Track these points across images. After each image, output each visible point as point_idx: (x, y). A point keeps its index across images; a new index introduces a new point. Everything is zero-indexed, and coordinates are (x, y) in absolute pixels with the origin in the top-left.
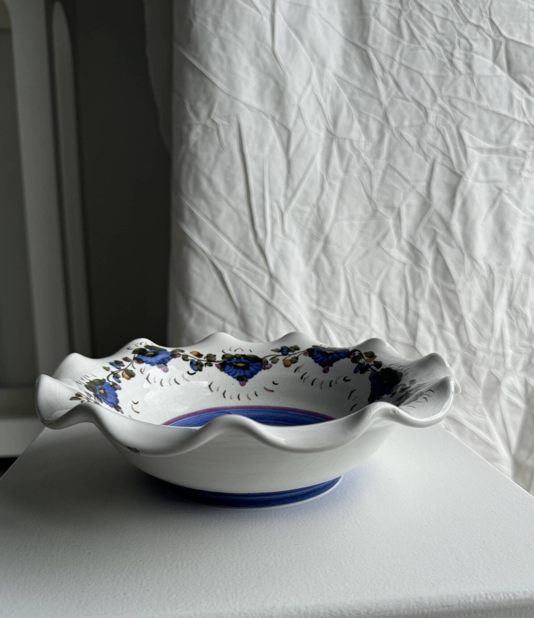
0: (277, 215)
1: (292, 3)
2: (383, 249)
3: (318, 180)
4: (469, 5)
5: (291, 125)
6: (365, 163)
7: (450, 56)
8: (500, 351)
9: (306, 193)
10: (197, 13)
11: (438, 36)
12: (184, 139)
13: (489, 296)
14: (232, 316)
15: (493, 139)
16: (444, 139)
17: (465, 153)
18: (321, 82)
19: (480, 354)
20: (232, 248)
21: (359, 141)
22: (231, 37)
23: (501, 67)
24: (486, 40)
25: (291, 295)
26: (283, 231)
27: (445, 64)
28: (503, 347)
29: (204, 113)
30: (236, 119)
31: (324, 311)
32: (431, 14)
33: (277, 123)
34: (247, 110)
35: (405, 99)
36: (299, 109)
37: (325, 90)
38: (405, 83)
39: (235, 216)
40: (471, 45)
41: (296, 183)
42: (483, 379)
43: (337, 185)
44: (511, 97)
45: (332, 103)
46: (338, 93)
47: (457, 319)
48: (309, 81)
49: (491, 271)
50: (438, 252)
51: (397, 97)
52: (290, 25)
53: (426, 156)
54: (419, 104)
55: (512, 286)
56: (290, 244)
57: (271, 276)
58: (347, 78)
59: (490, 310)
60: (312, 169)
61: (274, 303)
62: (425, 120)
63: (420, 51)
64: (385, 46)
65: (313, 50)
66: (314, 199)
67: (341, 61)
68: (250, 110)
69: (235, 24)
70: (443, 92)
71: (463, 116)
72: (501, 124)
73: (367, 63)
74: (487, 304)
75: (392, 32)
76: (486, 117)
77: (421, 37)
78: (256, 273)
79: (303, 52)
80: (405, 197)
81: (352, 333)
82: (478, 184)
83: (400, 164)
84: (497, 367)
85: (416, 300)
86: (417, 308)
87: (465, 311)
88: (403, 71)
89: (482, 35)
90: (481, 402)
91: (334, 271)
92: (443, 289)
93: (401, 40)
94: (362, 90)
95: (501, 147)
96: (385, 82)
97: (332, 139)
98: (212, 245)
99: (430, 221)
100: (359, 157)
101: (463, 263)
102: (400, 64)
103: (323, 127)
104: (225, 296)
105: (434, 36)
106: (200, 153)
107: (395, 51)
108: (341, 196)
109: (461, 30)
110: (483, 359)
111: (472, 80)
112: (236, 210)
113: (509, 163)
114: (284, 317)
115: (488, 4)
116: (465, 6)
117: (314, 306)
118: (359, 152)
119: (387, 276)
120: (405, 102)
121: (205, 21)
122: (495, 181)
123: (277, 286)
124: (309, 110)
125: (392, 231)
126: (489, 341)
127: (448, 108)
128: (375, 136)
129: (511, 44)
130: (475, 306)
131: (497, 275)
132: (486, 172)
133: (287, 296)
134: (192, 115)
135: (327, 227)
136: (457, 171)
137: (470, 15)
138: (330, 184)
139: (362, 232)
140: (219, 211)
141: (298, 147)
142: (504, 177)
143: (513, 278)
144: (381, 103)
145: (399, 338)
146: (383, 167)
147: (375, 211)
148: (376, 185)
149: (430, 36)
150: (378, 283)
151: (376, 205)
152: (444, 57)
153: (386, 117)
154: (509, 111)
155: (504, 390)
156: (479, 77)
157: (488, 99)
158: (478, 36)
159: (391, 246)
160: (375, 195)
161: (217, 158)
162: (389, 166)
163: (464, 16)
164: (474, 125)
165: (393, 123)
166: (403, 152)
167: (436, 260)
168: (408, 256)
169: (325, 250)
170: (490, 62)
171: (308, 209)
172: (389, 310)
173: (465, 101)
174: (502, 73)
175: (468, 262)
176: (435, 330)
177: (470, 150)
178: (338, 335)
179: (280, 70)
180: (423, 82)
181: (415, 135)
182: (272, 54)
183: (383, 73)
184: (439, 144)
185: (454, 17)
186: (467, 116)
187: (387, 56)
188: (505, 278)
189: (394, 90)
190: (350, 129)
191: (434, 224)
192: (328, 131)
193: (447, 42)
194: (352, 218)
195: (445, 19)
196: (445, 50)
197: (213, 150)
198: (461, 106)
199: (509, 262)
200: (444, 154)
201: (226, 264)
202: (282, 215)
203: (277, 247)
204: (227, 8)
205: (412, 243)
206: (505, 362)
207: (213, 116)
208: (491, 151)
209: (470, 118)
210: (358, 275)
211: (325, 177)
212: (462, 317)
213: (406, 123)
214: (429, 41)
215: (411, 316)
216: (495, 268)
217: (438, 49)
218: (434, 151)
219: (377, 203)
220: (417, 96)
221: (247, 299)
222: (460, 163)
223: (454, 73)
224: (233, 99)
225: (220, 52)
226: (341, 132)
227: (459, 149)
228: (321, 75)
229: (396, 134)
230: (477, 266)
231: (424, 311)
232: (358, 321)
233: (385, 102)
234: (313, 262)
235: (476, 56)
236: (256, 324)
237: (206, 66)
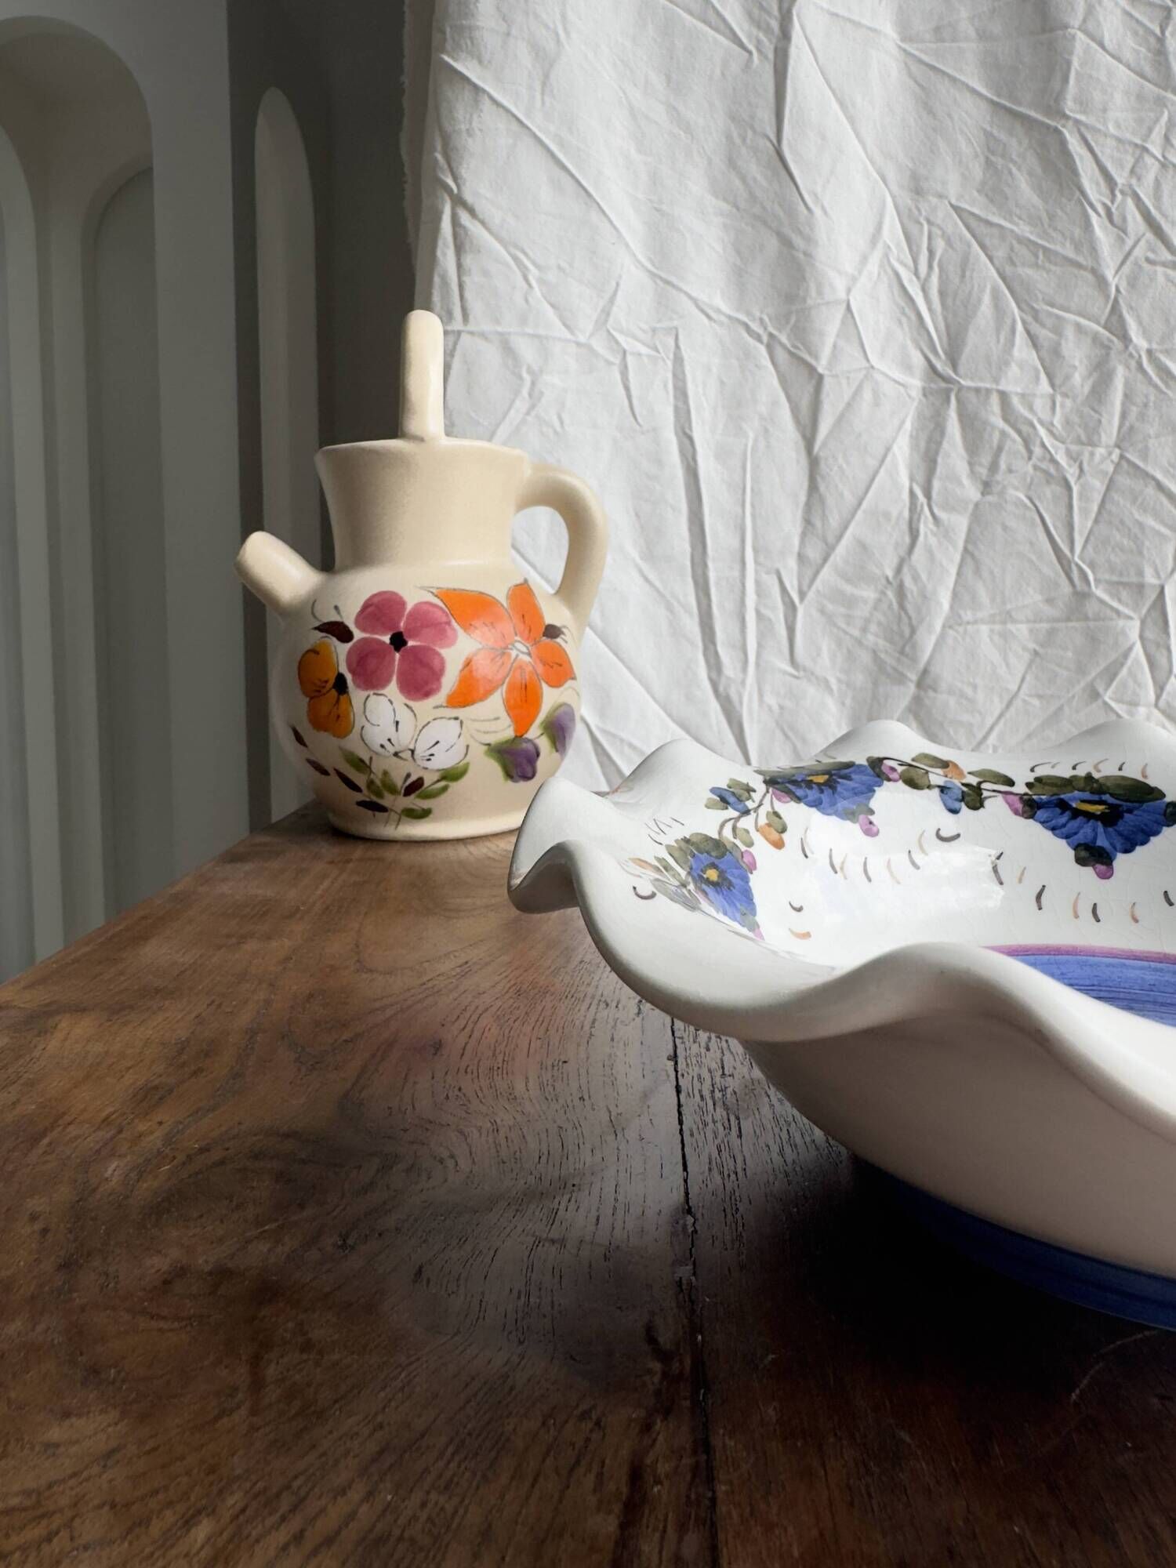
0: (777, 612)
2: (1109, 707)
3: (902, 510)
5: (823, 361)
6: (1050, 458)
9: (862, 546)
21: (1028, 398)
26: (793, 656)
30: (672, 341)
33: (783, 355)
39: (661, 613)
41: (834, 520)
46: (968, 260)
48: (876, 234)
51: (1152, 260)
56: (813, 693)
60: (882, 479)
64: (1119, 115)
66: (887, 565)
67: (977, 168)
68: (707, 317)
73: (1060, 169)
75: (1140, 73)
83: (1159, 459)
93: (1168, 94)
94: (1044, 249)
96: (1117, 221)
97: (945, 395)
102: (1165, 163)
103: (917, 359)
107: (1147, 128)
108: (971, 554)
112: (662, 596)
118: (1029, 425)
124: (876, 315)
125: (1141, 655)
138: (938, 523)
139: (1040, 656)
140: (620, 600)
146: (1108, 467)
147: (1082, 596)
148: (1085, 522)
153: (1117, 323)
159: (1134, 700)
160: (1081, 550)
161: (618, 447)
162: (1125, 464)
165: (1140, 338)
171: (869, 594)
179: (798, 200)
182: (775, 159)
183: (1111, 196)
187: (1121, 142)
190: (1003, 361)
192: (933, 369)
194: (1005, 614)
202: (792, 609)
203: (773, 700)
226: (970, 374)
233: (1115, 276)
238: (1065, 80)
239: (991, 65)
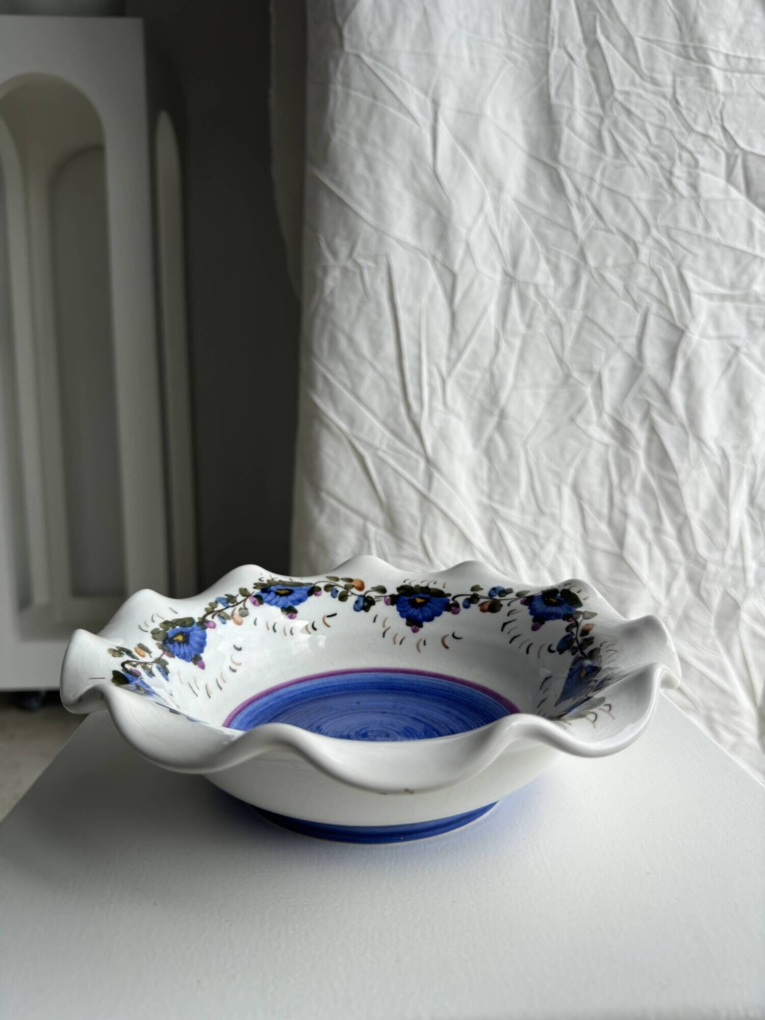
0: (438, 383)
1: (459, 111)
2: (578, 427)
3: (492, 336)
4: (694, 109)
5: (456, 267)
6: (554, 314)
7: (668, 175)
8: (739, 563)
9: (475, 353)
10: (337, 125)
11: (652, 149)
12: (317, 284)
13: (722, 489)
14: (376, 512)
15: (727, 282)
16: (660, 283)
17: (689, 300)
18: (497, 210)
19: (712, 568)
20: (377, 425)
21: (546, 286)
22: (380, 154)
23: (736, 187)
24: (717, 154)
25: (453, 485)
26: (445, 404)
27: (660, 185)
28: (743, 558)
29: (343, 252)
30: (385, 260)
31: (497, 506)
32: (643, 121)
33: (438, 265)
34: (401, 249)
35: (609, 231)
36: (468, 246)
37: (502, 220)
38: (608, 210)
39: (382, 384)
40: (696, 161)
41: (462, 340)
42: (716, 601)
43: (517, 343)
44: (751, 227)
45: (511, 237)
46: (519, 225)
47: (679, 520)
48: (481, 208)
49: (724, 456)
50: (653, 430)
51: (597, 228)
52: (456, 138)
53: (636, 305)
54: (627, 237)
55: (754, 477)
56: (453, 420)
57: (428, 461)
58: (530, 204)
59: (724, 508)
60: (484, 322)
61: (432, 496)
62: (634, 256)
63: (629, 170)
64: (582, 163)
65: (487, 170)
66: (486, 362)
67: (523, 183)
68: (403, 246)
69: (385, 137)
70: (659, 221)
71: (685, 252)
72: (738, 262)
73: (558, 186)
74: (720, 502)
75: (591, 144)
76: (717, 253)
77: (630, 151)
78: (409, 457)
79: (473, 172)
80: (608, 358)
81: (536, 537)
82: (705, 341)
83: (601, 315)
84: (735, 586)
85: (624, 494)
86: (625, 505)
87: (690, 509)
88: (605, 196)
89: (710, 146)
90: (713, 632)
91: (511, 455)
92: (660, 480)
93: (603, 156)
94: (551, 221)
95: (737, 292)
96: (582, 210)
97: (511, 285)
98: (351, 422)
99: (641, 390)
100: (546, 306)
101: (687, 446)
102: (602, 186)
103: (499, 267)
104: (366, 488)
105: (646, 148)
106: (337, 304)
107: (594, 170)
108: (522, 357)
109: (683, 141)
110: (715, 575)
111: (698, 206)
112: (382, 376)
113: (748, 314)
114: (446, 516)
115: (720, 106)
116: (689, 109)
117: (485, 500)
118: (546, 299)
119: (584, 462)
120: (608, 235)
121: (347, 134)
122: (729, 337)
123: (436, 474)
124: (481, 246)
125: (591, 402)
126: (724, 551)
127: (665, 241)
128: (567, 279)
129: (750, 157)
130: (704, 503)
131: (733, 460)
132: (717, 325)
133: (449, 487)
134: (328, 254)
135: (504, 396)
136: (679, 324)
137: (695, 121)
138: (508, 342)
139: (549, 404)
140: (361, 377)
141: (466, 294)
142: (740, 330)
143: (756, 465)
144: (575, 236)
145: (600, 544)
146: (579, 319)
147: (568, 376)
148: (569, 343)
149: (642, 149)
150: (572, 472)
151: (568, 367)
152: (660, 175)
153: (582, 255)
154: (748, 245)
155: (745, 616)
156: (707, 201)
157: (720, 230)
158: (706, 148)
159: (588, 422)
160: (567, 356)
161: (359, 309)
162: (586, 318)
163: (687, 123)
164: (701, 265)
165: (592, 262)
166: (606, 300)
167: (649, 441)
168: (614, 437)
169: (500, 427)
170: (722, 182)
171: (477, 375)
172: (586, 507)
173: (688, 233)
174: (738, 196)
175: (693, 444)
176: (649, 534)
177: (695, 297)
178: (517, 539)
179: (443, 194)
180: (632, 210)
181: (621, 278)
182: (434, 177)
183: (579, 199)
184: (654, 288)
185: (675, 125)
186: (691, 253)
187: (583, 175)
188: (745, 466)
189: (594, 220)
190: (534, 270)
191: (647, 393)
192: (506, 273)
193: (664, 156)
194: (536, 385)
195: (661, 128)
196: (661, 167)
197: (355, 300)
198: (683, 240)
199: (750, 444)
200: (659, 302)
201: (369, 446)
202: (444, 382)
203: (436, 424)
204: (375, 118)
205: (618, 418)
206: (745, 579)
207: (355, 255)
208: (723, 298)
209: (695, 255)
210: (544, 460)
211: (501, 333)
212: (686, 517)
213: (610, 262)
214: (640, 156)
215: (617, 515)
216: (731, 453)
217: (653, 167)
218: (647, 299)
219: (570, 367)
220: (624, 227)
221: (396, 492)
222: (681, 314)
223: (673, 196)
224: (382, 233)
225: (366, 174)
226: (521, 275)
227: (681, 295)
228: (497, 200)
229: (596, 276)
230: (706, 450)
231: (635, 508)
232: (545, 521)
233: (582, 234)
234: (483, 443)
235: (703, 174)
236: (407, 523)
237: (348, 191)
238: (559, 145)
239: (528, 135)
